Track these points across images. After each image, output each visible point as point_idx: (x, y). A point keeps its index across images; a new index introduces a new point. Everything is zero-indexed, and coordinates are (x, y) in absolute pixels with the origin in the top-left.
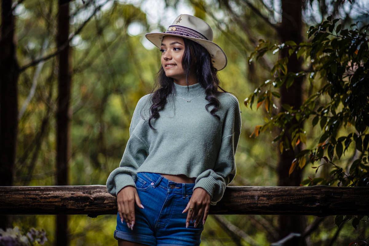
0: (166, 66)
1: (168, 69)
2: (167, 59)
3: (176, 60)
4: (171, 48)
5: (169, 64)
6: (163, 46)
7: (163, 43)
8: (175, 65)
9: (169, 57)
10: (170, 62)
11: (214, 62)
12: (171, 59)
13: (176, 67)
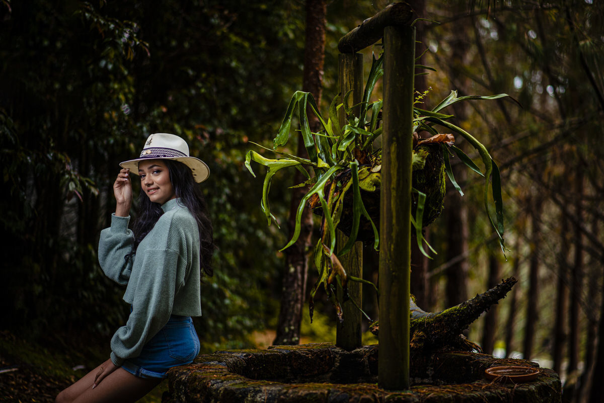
0: (148, 191)
1: (152, 194)
2: (149, 185)
3: (159, 184)
4: (149, 172)
5: (151, 189)
6: (140, 172)
7: (140, 169)
8: (158, 188)
9: (150, 182)
10: (152, 187)
11: (195, 175)
12: (153, 184)
13: (159, 190)
